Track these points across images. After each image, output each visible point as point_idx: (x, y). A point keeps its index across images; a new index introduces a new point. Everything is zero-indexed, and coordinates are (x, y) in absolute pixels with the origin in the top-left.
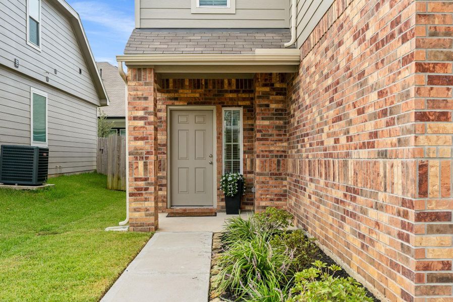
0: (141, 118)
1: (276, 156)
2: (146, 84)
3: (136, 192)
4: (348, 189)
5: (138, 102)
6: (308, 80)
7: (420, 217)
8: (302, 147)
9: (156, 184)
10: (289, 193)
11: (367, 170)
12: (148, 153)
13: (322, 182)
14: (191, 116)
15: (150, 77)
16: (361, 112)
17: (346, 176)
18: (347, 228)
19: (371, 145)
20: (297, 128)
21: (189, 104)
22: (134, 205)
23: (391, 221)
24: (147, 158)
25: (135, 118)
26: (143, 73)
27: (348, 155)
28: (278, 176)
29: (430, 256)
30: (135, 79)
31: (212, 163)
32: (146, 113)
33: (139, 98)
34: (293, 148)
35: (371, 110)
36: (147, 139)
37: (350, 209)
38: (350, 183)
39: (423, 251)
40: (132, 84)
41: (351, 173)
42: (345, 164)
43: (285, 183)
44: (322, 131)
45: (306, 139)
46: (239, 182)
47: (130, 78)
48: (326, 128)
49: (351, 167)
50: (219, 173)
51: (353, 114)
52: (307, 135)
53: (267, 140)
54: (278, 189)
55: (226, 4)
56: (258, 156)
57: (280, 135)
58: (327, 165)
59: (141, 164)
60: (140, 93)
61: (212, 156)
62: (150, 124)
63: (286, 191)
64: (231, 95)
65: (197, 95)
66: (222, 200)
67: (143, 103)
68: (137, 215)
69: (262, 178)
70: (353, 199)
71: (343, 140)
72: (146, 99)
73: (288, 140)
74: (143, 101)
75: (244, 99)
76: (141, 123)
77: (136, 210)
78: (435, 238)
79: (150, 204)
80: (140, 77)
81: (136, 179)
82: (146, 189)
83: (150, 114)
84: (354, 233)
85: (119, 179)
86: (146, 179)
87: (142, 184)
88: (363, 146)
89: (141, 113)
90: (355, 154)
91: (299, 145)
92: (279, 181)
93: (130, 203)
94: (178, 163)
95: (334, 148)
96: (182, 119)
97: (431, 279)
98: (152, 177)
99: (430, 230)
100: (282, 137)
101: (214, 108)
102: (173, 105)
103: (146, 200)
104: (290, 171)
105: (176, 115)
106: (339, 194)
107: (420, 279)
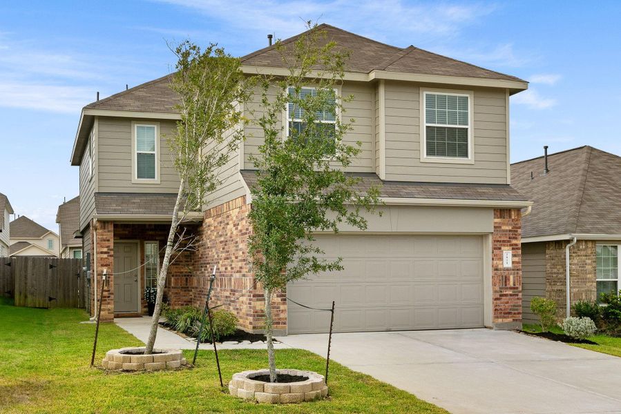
0: (105, 253)
1: (185, 276)
2: (109, 231)
4: (232, 290)
5: (104, 242)
6: (209, 232)
7: (254, 296)
8: (205, 270)
10: (194, 300)
11: (238, 281)
13: (219, 289)
14: (122, 248)
15: (111, 228)
16: (236, 258)
17: (231, 285)
18: (231, 308)
19: (240, 272)
20: (201, 258)
21: (121, 238)
23: (247, 299)
25: (102, 253)
26: (106, 225)
27: (231, 275)
28: (186, 289)
29: (257, 308)
30: (101, 228)
31: (136, 281)
32: (108, 249)
33: (104, 240)
34: (198, 270)
35: (240, 258)
36: (109, 265)
37: (233, 299)
38: (233, 288)
39: (255, 307)
40: (100, 231)
41: (233, 283)
42: (230, 279)
43: (191, 293)
44: (219, 263)
45: (208, 266)
47: (98, 228)
48: (221, 262)
49: (233, 280)
50: (142, 287)
51: (233, 258)
52: (209, 263)
53: (179, 265)
54: (187, 298)
55: (153, 177)
56: (173, 276)
57: (188, 261)
58: (221, 280)
60: (105, 237)
61: (136, 276)
62: (111, 256)
63: (191, 299)
64: (151, 233)
66: (145, 307)
67: (107, 243)
68: (103, 313)
69: (175, 291)
70: (234, 294)
71: (229, 268)
72: (108, 240)
73: (193, 265)
74: (107, 242)
75: (160, 235)
76: (105, 256)
78: (259, 303)
80: (105, 227)
82: (109, 297)
83: (111, 250)
84: (234, 309)
86: (108, 291)
87: (106, 293)
88: (238, 272)
89: (105, 250)
90: (234, 275)
91: (203, 269)
92: (187, 292)
95: (225, 272)
97: (258, 316)
99: (257, 300)
100: (189, 263)
101: (138, 241)
102: (116, 239)
103: (109, 303)
104: (195, 284)
106: (227, 294)
107: (254, 316)
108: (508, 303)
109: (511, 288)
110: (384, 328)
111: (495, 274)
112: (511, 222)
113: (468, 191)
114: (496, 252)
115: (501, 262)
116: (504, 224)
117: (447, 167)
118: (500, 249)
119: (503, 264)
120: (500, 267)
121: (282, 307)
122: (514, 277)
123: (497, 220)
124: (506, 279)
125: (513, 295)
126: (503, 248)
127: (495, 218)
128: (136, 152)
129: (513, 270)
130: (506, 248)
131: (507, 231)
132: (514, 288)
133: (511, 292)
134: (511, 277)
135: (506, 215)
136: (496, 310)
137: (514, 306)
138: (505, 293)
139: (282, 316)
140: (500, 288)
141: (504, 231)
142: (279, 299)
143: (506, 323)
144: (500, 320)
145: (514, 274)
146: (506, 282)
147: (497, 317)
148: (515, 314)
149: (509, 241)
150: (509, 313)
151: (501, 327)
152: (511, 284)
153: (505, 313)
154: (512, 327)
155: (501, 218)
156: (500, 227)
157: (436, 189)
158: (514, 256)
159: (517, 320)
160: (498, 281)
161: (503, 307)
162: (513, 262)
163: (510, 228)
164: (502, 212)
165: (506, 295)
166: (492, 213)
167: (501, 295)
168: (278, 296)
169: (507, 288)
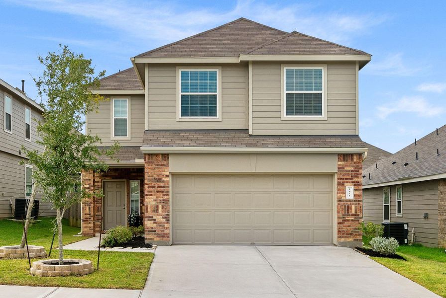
2: (90, 173)
3: (85, 219)
9: (94, 216)
12: (90, 203)
14: (114, 185)
15: (91, 171)
21: (113, 178)
22: (85, 225)
24: (90, 205)
25: (85, 188)
30: (85, 171)
31: (124, 209)
33: (87, 180)
39: (146, 225)
40: (84, 173)
46: (136, 217)
47: (83, 171)
50: (128, 213)
55: (126, 135)
59: (87, 208)
60: (87, 177)
61: (124, 205)
65: (117, 174)
68: (86, 229)
72: (90, 180)
75: (139, 176)
76: (87, 190)
77: (85, 227)
78: (149, 222)
79: (92, 225)
80: (87, 171)
81: (85, 214)
82: (90, 218)
83: (91, 186)
85: (77, 220)
86: (90, 214)
87: (88, 216)
89: (87, 186)
93: (83, 224)
94: (107, 208)
96: (109, 186)
97: (148, 231)
98: (92, 214)
99: (149, 220)
101: (125, 180)
102: (105, 179)
103: (90, 223)
105: (106, 184)
107: (146, 231)
108: (349, 226)
109: (353, 215)
110: (249, 243)
111: (339, 204)
112: (353, 164)
113: (318, 141)
114: (341, 187)
115: (344, 195)
116: (347, 166)
117: (305, 124)
118: (343, 185)
119: (345, 196)
120: (343, 198)
121: (166, 226)
122: (355, 207)
123: (340, 163)
124: (349, 208)
125: (355, 220)
126: (346, 184)
127: (338, 161)
128: (114, 118)
129: (355, 201)
130: (349, 184)
131: (349, 171)
132: (356, 215)
133: (353, 218)
134: (353, 207)
135: (349, 159)
136: (339, 231)
137: (355, 229)
138: (347, 219)
139: (166, 231)
140: (343, 215)
141: (347, 171)
142: (164, 220)
143: (348, 242)
144: (343, 240)
145: (356, 204)
146: (348, 210)
147: (340, 237)
148: (356, 235)
149: (351, 179)
150: (351, 234)
151: (343, 245)
152: (353, 212)
153: (347, 234)
154: (354, 246)
155: (344, 161)
156: (344, 168)
157: (291, 140)
158: (355, 190)
159: (357, 240)
160: (341, 209)
161: (345, 229)
162: (355, 195)
163: (353, 169)
164: (345, 156)
165: (348, 220)
166: (336, 157)
167: (343, 221)
168: (163, 218)
169: (350, 215)
